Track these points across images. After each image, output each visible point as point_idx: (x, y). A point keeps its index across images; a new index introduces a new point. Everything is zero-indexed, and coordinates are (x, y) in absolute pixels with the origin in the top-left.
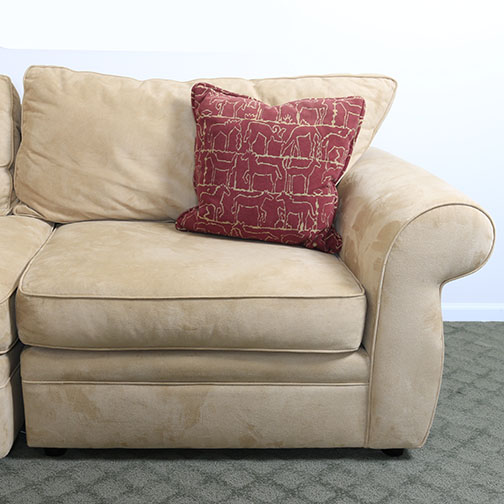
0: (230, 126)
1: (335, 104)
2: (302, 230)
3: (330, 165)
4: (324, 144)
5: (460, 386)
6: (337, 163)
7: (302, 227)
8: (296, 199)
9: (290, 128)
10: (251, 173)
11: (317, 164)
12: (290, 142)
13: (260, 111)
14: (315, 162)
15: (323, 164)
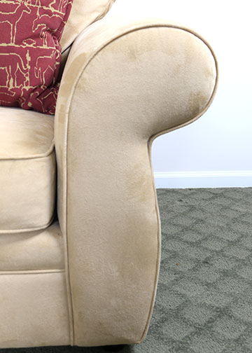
2: (11, 87)
3: (43, 11)
5: (208, 254)
6: (53, 10)
7: (11, 84)
11: (26, 9)
14: (23, 7)
15: (34, 10)
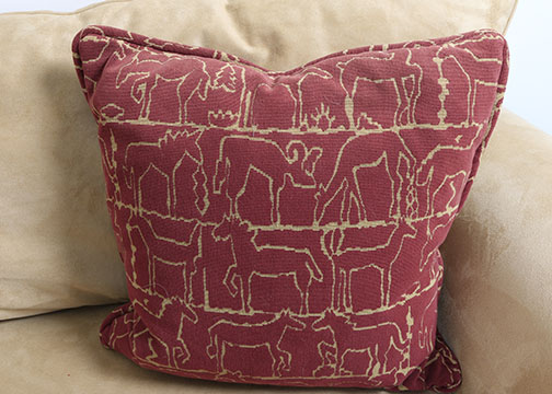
0: (173, 151)
1: (438, 61)
2: (376, 373)
3: (437, 222)
4: (423, 176)
7: (376, 370)
8: (362, 321)
9: (331, 143)
10: (243, 270)
11: (408, 229)
12: (336, 184)
13: (247, 98)
15: (422, 226)
